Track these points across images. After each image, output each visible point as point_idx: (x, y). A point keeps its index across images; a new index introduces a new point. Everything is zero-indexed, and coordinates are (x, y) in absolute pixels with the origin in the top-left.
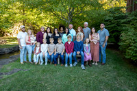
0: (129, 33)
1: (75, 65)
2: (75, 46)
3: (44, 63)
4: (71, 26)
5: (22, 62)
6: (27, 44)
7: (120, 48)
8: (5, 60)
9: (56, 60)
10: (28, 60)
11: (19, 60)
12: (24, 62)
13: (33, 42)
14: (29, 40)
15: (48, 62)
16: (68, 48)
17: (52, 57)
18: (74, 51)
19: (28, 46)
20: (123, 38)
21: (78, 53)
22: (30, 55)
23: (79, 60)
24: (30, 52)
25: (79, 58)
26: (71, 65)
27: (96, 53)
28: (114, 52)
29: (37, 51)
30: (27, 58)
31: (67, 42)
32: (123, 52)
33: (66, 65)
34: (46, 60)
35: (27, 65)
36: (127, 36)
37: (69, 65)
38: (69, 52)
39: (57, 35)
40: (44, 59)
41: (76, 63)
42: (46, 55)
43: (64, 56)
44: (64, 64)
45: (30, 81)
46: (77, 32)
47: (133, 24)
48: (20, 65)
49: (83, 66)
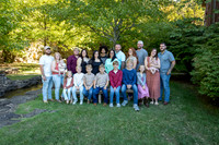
0: (204, 58)
1: (124, 105)
2: (125, 76)
3: (79, 101)
4: (118, 47)
5: (45, 101)
6: (53, 73)
7: (193, 80)
8: (21, 98)
9: (96, 97)
10: (54, 98)
11: (41, 98)
12: (49, 100)
14: (57, 68)
15: (85, 101)
18: (122, 83)
19: (55, 76)
20: (195, 65)
21: (129, 86)
22: (57, 91)
23: (131, 97)
24: (58, 85)
25: (130, 94)
26: (118, 105)
28: (184, 86)
30: (53, 95)
31: (112, 71)
32: (197, 85)
33: (111, 105)
34: (82, 98)
35: (52, 104)
36: (203, 61)
38: (115, 86)
39: (97, 60)
40: (78, 95)
41: (126, 102)
42: (82, 89)
43: (109, 92)
44: (108, 103)
46: (127, 56)
47: (210, 44)
48: (43, 105)
49: (136, 105)
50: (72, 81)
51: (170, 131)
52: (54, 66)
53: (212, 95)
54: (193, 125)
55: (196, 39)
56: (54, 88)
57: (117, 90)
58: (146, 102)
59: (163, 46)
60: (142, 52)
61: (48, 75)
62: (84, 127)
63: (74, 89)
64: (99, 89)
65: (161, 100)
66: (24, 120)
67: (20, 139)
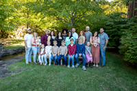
0: (127, 38)
1: (77, 66)
2: (77, 48)
3: (48, 63)
4: (74, 30)
5: (27, 62)
6: (33, 45)
7: (120, 52)
8: (12, 60)
9: (59, 61)
10: (32, 61)
11: (24, 61)
12: (29, 62)
13: (38, 43)
14: (35, 42)
15: (52, 63)
16: (71, 50)
17: (56, 58)
18: (76, 53)
20: (122, 42)
21: (80, 55)
22: (35, 56)
23: (81, 61)
24: (35, 53)
25: (81, 60)
26: (73, 66)
27: (97, 55)
28: (114, 55)
29: (42, 53)
30: (32, 59)
31: (70, 45)
32: (123, 55)
35: (32, 65)
36: (126, 40)
37: (71, 66)
38: (71, 54)
39: (60, 38)
41: (78, 64)
43: (67, 58)
45: (36, 78)
47: (131, 30)
48: (26, 65)
49: (84, 67)
50: (44, 51)
51: (106, 83)
52: (33, 41)
53: (132, 61)
54: (120, 80)
55: (122, 26)
56: (32, 54)
57: (72, 57)
58: (90, 64)
59: (102, 30)
60: (89, 33)
61: (29, 46)
62: (51, 80)
63: (45, 56)
64: (61, 56)
65: (100, 64)
66: (13, 74)
67: (11, 86)
